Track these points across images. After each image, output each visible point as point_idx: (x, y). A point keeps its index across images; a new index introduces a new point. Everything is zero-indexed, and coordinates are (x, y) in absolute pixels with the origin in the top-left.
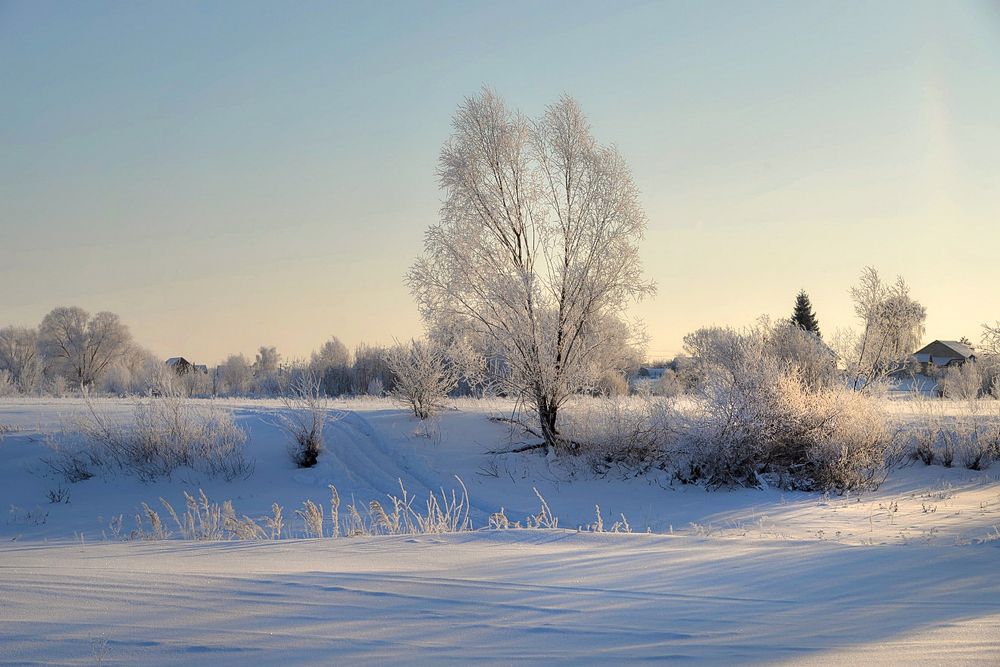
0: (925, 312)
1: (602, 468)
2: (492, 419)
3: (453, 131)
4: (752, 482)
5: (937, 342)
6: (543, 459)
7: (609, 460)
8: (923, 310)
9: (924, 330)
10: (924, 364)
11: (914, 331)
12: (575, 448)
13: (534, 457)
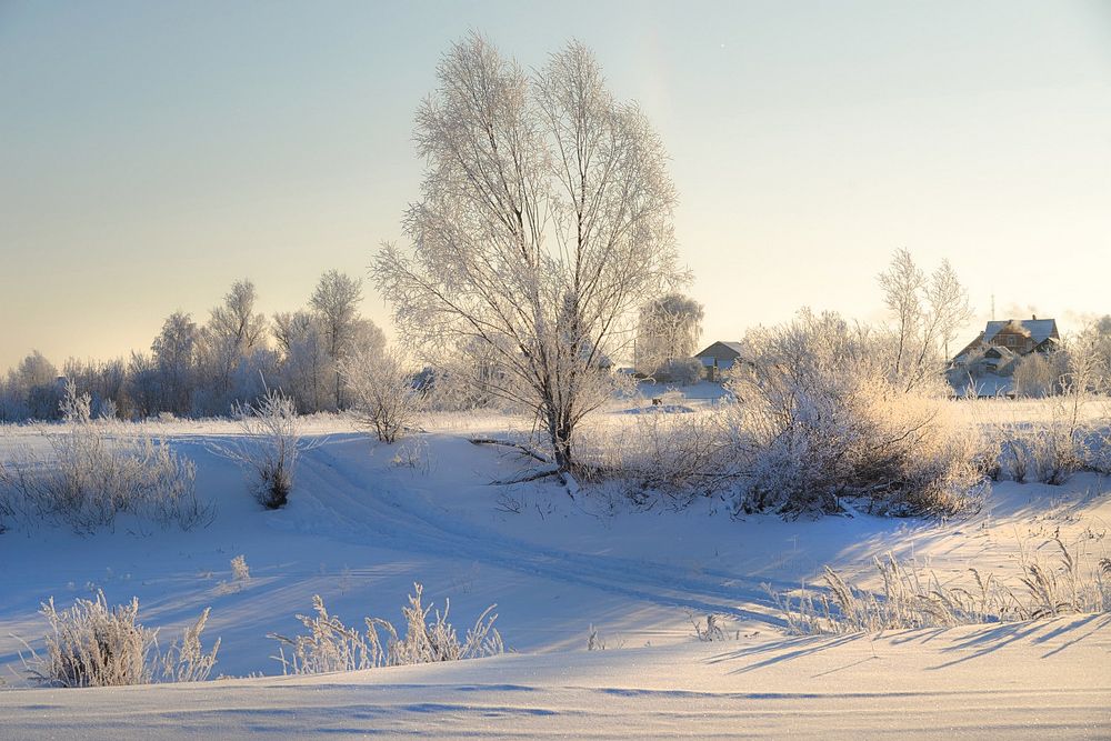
0: (704, 310)
1: (639, 497)
2: (478, 442)
3: (439, 84)
4: (833, 509)
5: (718, 344)
6: (563, 488)
7: (644, 486)
8: (701, 308)
9: (701, 330)
10: (709, 368)
11: (691, 332)
12: (597, 475)
13: (551, 486)
